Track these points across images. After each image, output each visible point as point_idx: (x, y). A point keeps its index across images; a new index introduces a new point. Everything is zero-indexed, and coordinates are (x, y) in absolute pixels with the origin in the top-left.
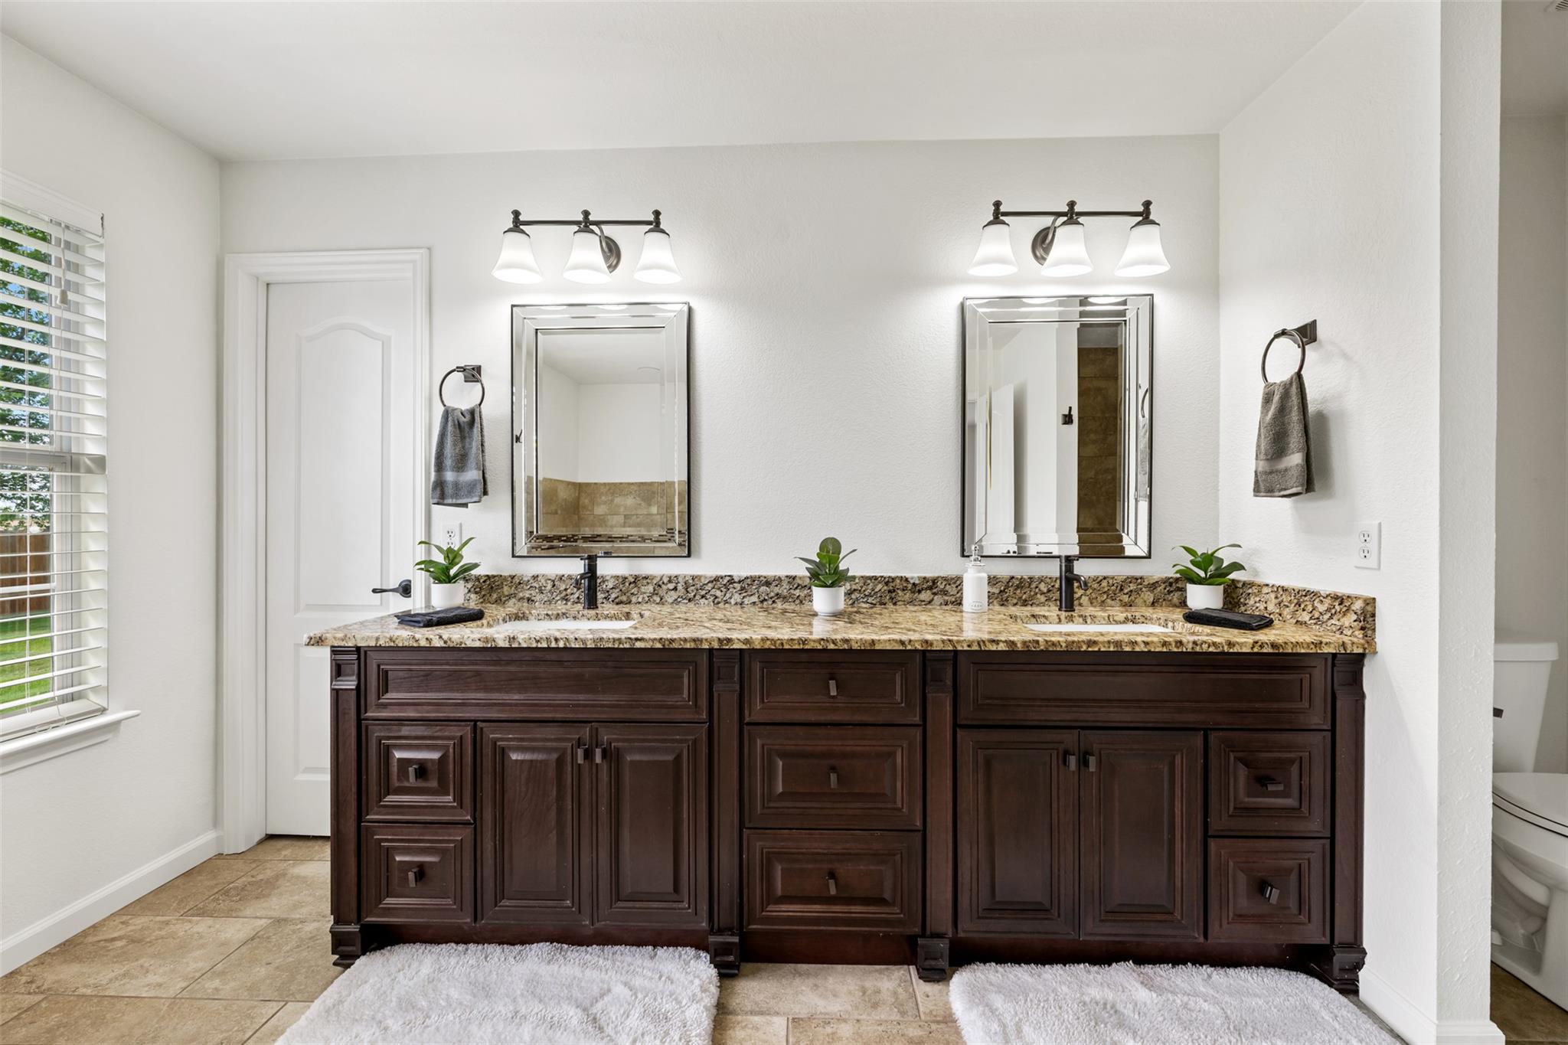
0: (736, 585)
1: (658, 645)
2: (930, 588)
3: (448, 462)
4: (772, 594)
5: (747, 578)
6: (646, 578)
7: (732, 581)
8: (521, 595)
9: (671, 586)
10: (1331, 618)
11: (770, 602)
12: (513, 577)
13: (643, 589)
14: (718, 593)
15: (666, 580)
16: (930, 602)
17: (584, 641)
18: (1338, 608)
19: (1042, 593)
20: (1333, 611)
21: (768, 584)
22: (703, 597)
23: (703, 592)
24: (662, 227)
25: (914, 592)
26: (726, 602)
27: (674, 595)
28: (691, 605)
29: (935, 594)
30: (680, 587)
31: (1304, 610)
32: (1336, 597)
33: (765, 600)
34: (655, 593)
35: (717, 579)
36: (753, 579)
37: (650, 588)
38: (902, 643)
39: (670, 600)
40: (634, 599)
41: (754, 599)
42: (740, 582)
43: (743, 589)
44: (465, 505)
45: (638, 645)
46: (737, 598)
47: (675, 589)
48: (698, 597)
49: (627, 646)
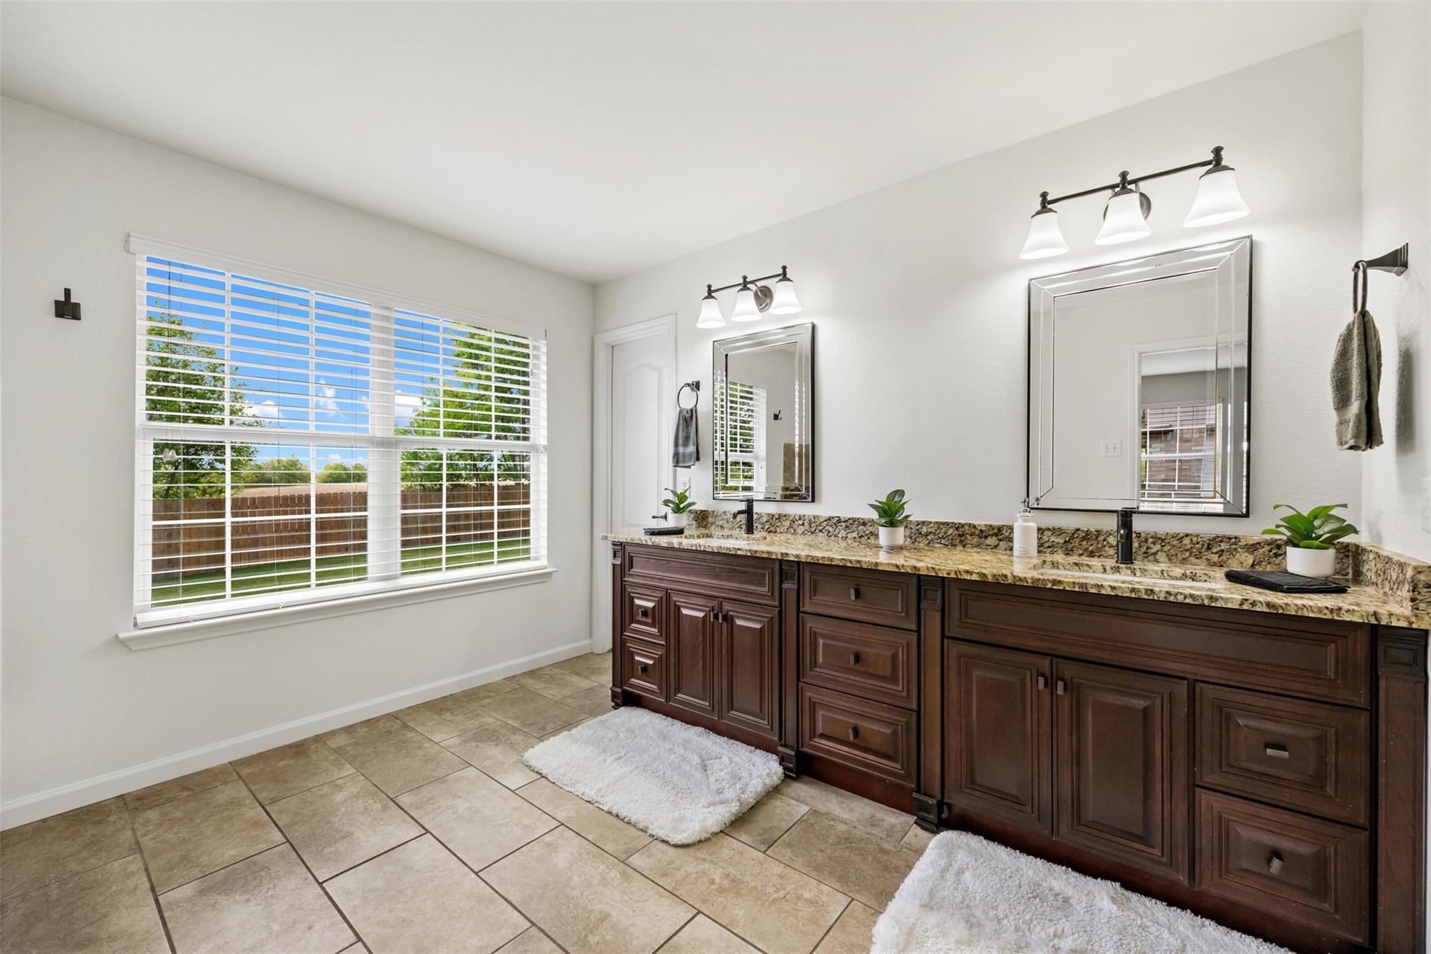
0: (842, 524)
1: (749, 554)
2: (996, 535)
3: (680, 441)
4: (867, 532)
5: (850, 519)
6: (785, 516)
7: (839, 521)
8: (717, 523)
9: (801, 522)
11: (866, 538)
12: (713, 512)
13: (784, 523)
14: (830, 529)
15: (797, 518)
16: (995, 547)
17: (712, 548)
19: (1111, 546)
21: (864, 524)
22: (821, 531)
23: (821, 528)
24: (788, 276)
25: (981, 538)
26: (836, 536)
27: (802, 529)
28: (813, 536)
29: (1000, 540)
30: (806, 523)
33: (862, 536)
34: (791, 527)
35: (829, 519)
36: (854, 520)
37: (788, 523)
38: (897, 566)
39: (800, 532)
40: (778, 530)
41: (855, 535)
42: (845, 522)
43: (847, 527)
44: (689, 467)
45: (739, 552)
46: (843, 533)
47: (803, 524)
48: (817, 531)
49: (733, 553)
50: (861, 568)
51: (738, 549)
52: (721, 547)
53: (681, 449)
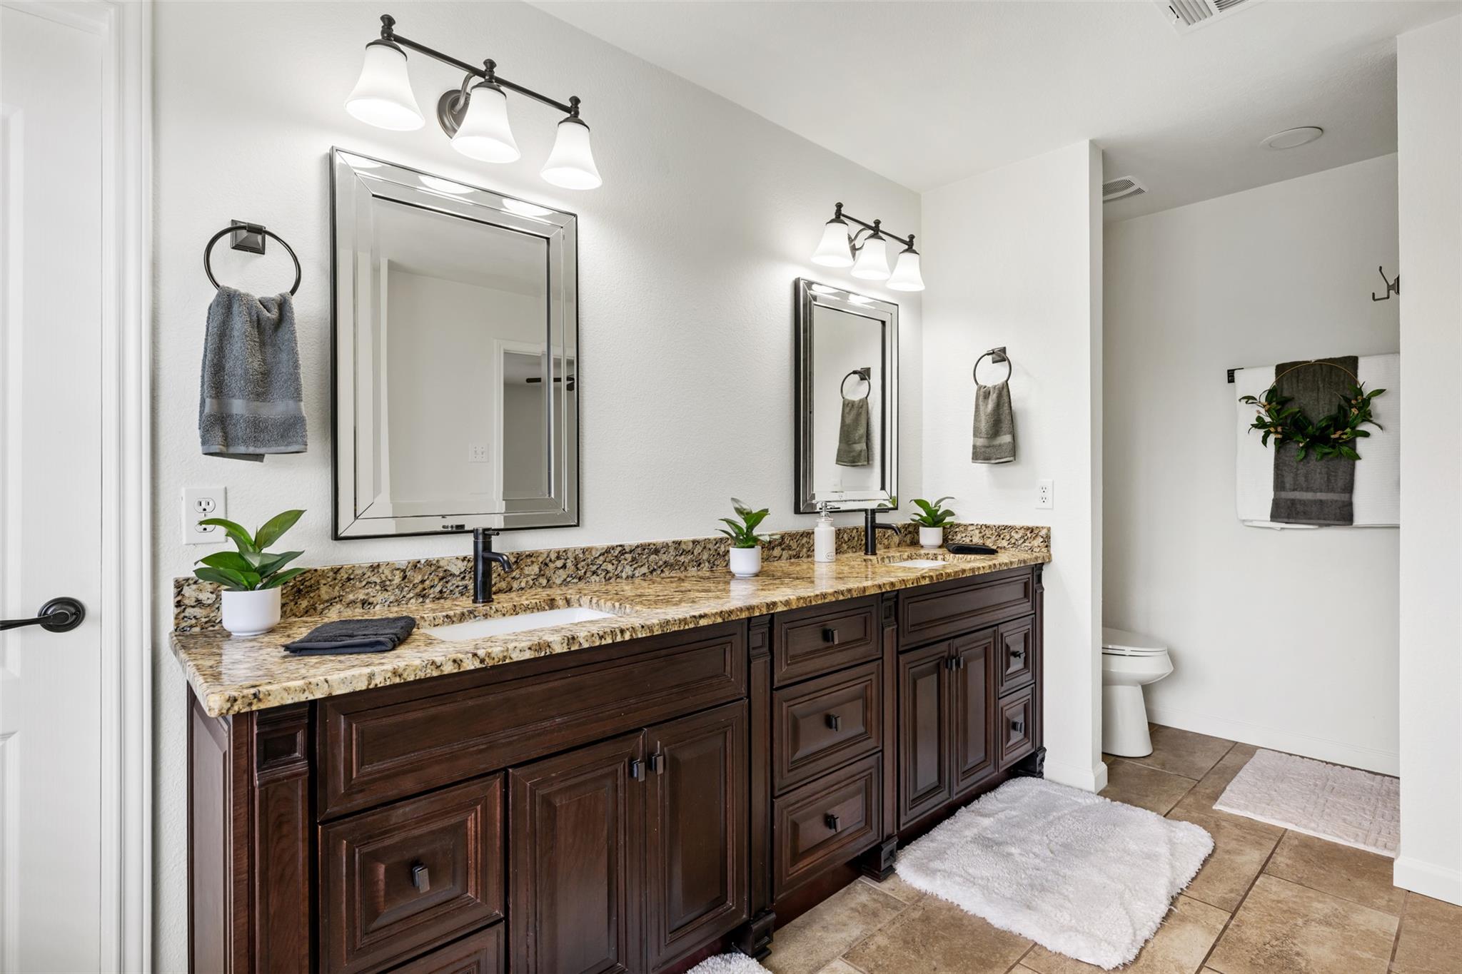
0: (627, 556)
2: (780, 544)
3: (235, 382)
4: (661, 563)
5: (637, 547)
6: (530, 556)
7: (623, 552)
8: (351, 597)
9: (559, 563)
10: (1024, 542)
11: (659, 572)
12: (337, 571)
13: (527, 571)
14: (610, 567)
15: (553, 556)
16: (780, 557)
18: (1029, 535)
19: (846, 543)
20: (1026, 538)
21: (656, 552)
22: (594, 573)
23: (594, 568)
24: (580, 117)
25: (769, 550)
26: (618, 577)
27: (563, 574)
28: (581, 585)
29: (783, 549)
30: (569, 564)
31: (1003, 539)
32: (1028, 529)
33: (654, 570)
34: (541, 574)
35: (608, 551)
36: (643, 547)
37: (536, 569)
38: (880, 586)
39: (558, 581)
40: (515, 585)
41: (644, 570)
42: (631, 552)
43: (634, 559)
44: (259, 457)
45: (703, 622)
46: (628, 570)
47: (564, 566)
48: (589, 574)
49: (692, 626)
50: (852, 599)
51: (701, 617)
52: (668, 622)
53: (238, 406)
